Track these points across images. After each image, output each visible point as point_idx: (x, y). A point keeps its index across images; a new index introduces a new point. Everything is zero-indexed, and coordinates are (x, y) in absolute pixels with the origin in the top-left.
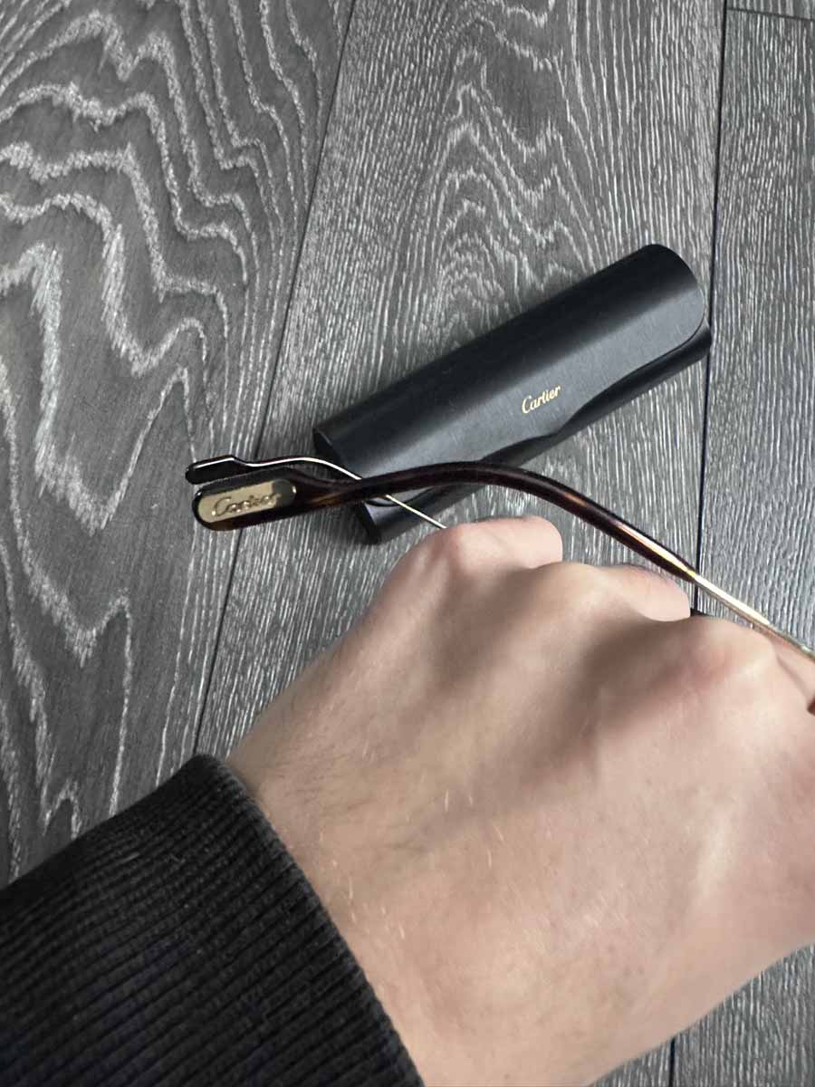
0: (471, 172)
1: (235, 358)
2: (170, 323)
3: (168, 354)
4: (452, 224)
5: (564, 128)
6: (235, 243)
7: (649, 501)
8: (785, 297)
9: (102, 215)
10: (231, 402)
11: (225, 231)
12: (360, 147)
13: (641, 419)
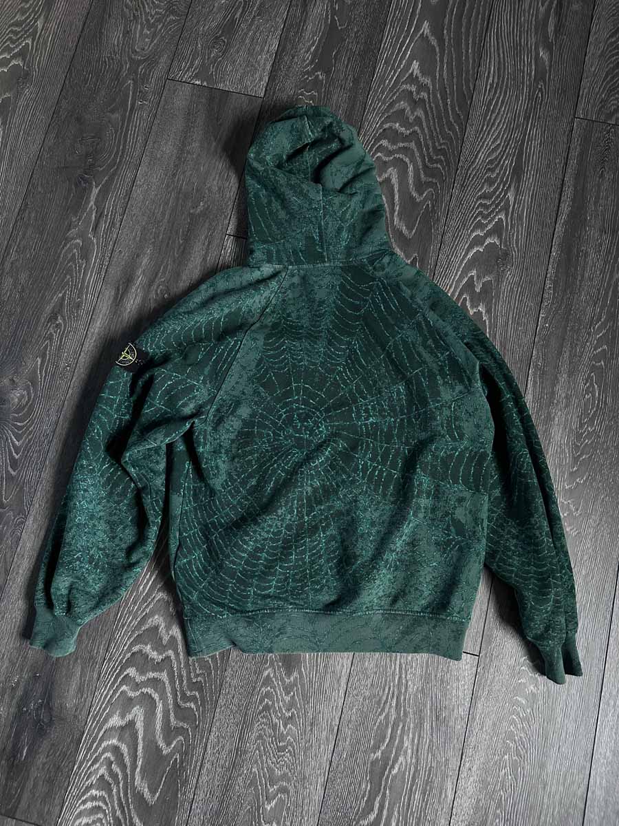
0: (269, 688)
1: (193, 751)
2: (174, 739)
3: (173, 748)
4: (261, 708)
5: (300, 673)
6: (195, 710)
7: (306, 807)
8: (358, 742)
9: (156, 696)
10: (191, 766)
11: (193, 706)
12: (236, 676)
13: (308, 781)
